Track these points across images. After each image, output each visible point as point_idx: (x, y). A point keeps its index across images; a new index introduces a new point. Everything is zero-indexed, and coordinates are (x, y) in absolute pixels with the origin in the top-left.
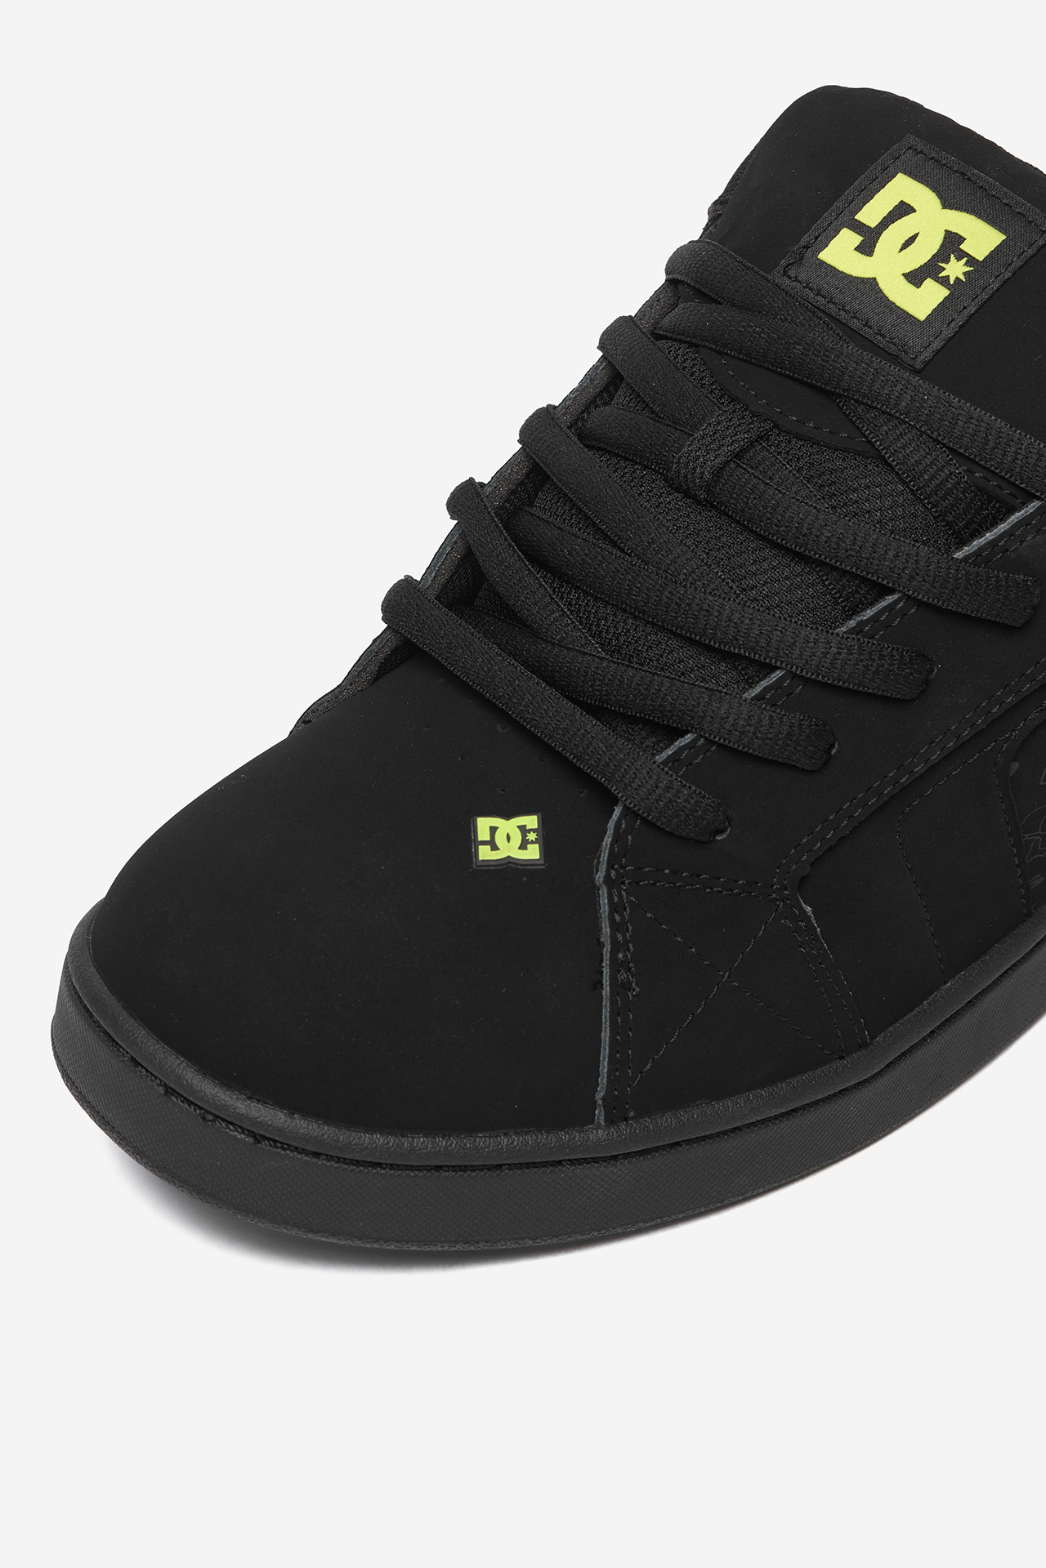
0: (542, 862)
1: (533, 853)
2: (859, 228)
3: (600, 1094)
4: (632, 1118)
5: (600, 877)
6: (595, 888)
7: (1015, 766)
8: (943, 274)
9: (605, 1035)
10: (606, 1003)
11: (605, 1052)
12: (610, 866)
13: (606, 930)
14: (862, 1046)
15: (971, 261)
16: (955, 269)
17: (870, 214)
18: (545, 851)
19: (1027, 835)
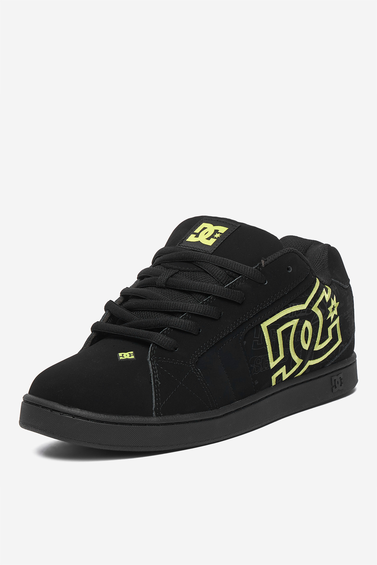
0: (135, 358)
1: (133, 357)
2: (195, 233)
3: (154, 407)
4: (162, 416)
5: (149, 359)
6: (147, 362)
7: (245, 342)
8: (215, 237)
9: (153, 394)
10: (153, 386)
11: (154, 398)
12: (151, 357)
13: (151, 370)
14: (217, 408)
15: (221, 233)
16: (217, 235)
17: (197, 231)
18: (135, 356)
19: (251, 365)
